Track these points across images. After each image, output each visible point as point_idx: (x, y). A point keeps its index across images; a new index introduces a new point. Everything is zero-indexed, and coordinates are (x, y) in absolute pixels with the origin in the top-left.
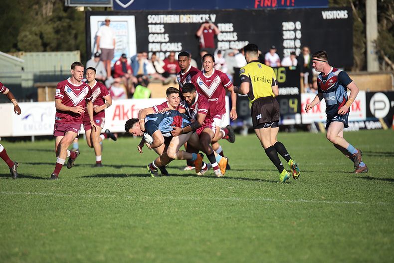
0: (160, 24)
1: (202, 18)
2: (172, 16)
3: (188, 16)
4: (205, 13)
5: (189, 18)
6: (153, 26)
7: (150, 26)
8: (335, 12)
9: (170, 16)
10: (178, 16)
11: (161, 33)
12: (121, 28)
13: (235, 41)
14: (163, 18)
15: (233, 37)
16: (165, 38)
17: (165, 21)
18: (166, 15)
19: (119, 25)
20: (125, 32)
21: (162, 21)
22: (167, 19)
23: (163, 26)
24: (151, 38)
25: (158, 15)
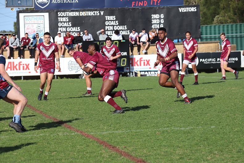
0: (66, 17)
1: (94, 13)
2: (74, 12)
3: (85, 12)
4: (96, 10)
5: (86, 13)
6: (61, 18)
7: (59, 18)
8: (188, 8)
9: (73, 12)
10: (78, 12)
11: (66, 22)
12: (40, 20)
13: (117, 26)
14: (68, 13)
15: (116, 23)
16: (69, 25)
17: (69, 15)
18: (70, 12)
19: (38, 18)
20: (42, 22)
21: (67, 15)
22: (70, 14)
23: (68, 18)
24: (60, 25)
25: (65, 12)
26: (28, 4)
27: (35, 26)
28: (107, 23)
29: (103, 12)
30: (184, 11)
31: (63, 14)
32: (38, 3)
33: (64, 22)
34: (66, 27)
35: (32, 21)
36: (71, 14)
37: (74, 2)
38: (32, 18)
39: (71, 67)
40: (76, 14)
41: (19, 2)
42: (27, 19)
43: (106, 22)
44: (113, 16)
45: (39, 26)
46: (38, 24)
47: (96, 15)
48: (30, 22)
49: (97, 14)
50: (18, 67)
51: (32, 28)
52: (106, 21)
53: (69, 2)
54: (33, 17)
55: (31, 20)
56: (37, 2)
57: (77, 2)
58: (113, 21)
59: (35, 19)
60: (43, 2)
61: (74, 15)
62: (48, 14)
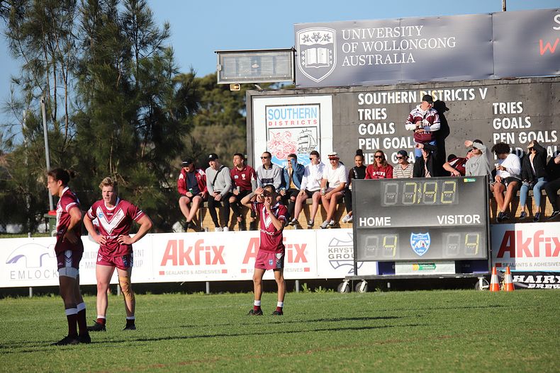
0: (381, 106)
1: (461, 95)
2: (403, 93)
3: (435, 91)
4: (467, 86)
5: (437, 94)
6: (366, 110)
7: (361, 111)
9: (399, 93)
10: (415, 92)
11: (381, 122)
12: (307, 115)
13: (527, 131)
14: (387, 96)
15: (524, 123)
16: (388, 129)
17: (389, 102)
18: (392, 91)
19: (304, 111)
20: (315, 121)
21: (384, 102)
22: (393, 97)
23: (385, 109)
24: (362, 129)
25: (377, 92)
26: (278, 72)
27: (296, 133)
28: (497, 124)
29: (486, 89)
31: (373, 98)
32: (303, 67)
33: (376, 123)
34: (379, 135)
35: (287, 119)
36: (395, 98)
37: (403, 62)
38: (288, 112)
39: (335, 257)
40: (408, 98)
41: (255, 66)
42: (273, 113)
43: (495, 120)
44: (514, 103)
45: (306, 133)
46: (304, 129)
47: (465, 99)
48: (281, 123)
49: (469, 95)
50: (192, 256)
51: (286, 142)
52: (495, 116)
53: (391, 63)
54: (290, 110)
55: (284, 116)
56: (303, 63)
57: (413, 61)
58: (517, 116)
59: (296, 115)
60: (317, 65)
61: (404, 99)
62: (329, 98)
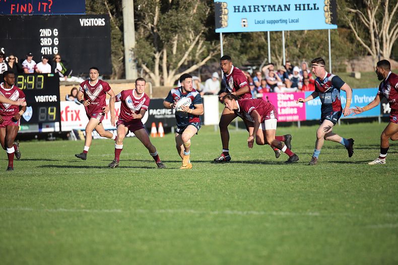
30: (87, 25)
